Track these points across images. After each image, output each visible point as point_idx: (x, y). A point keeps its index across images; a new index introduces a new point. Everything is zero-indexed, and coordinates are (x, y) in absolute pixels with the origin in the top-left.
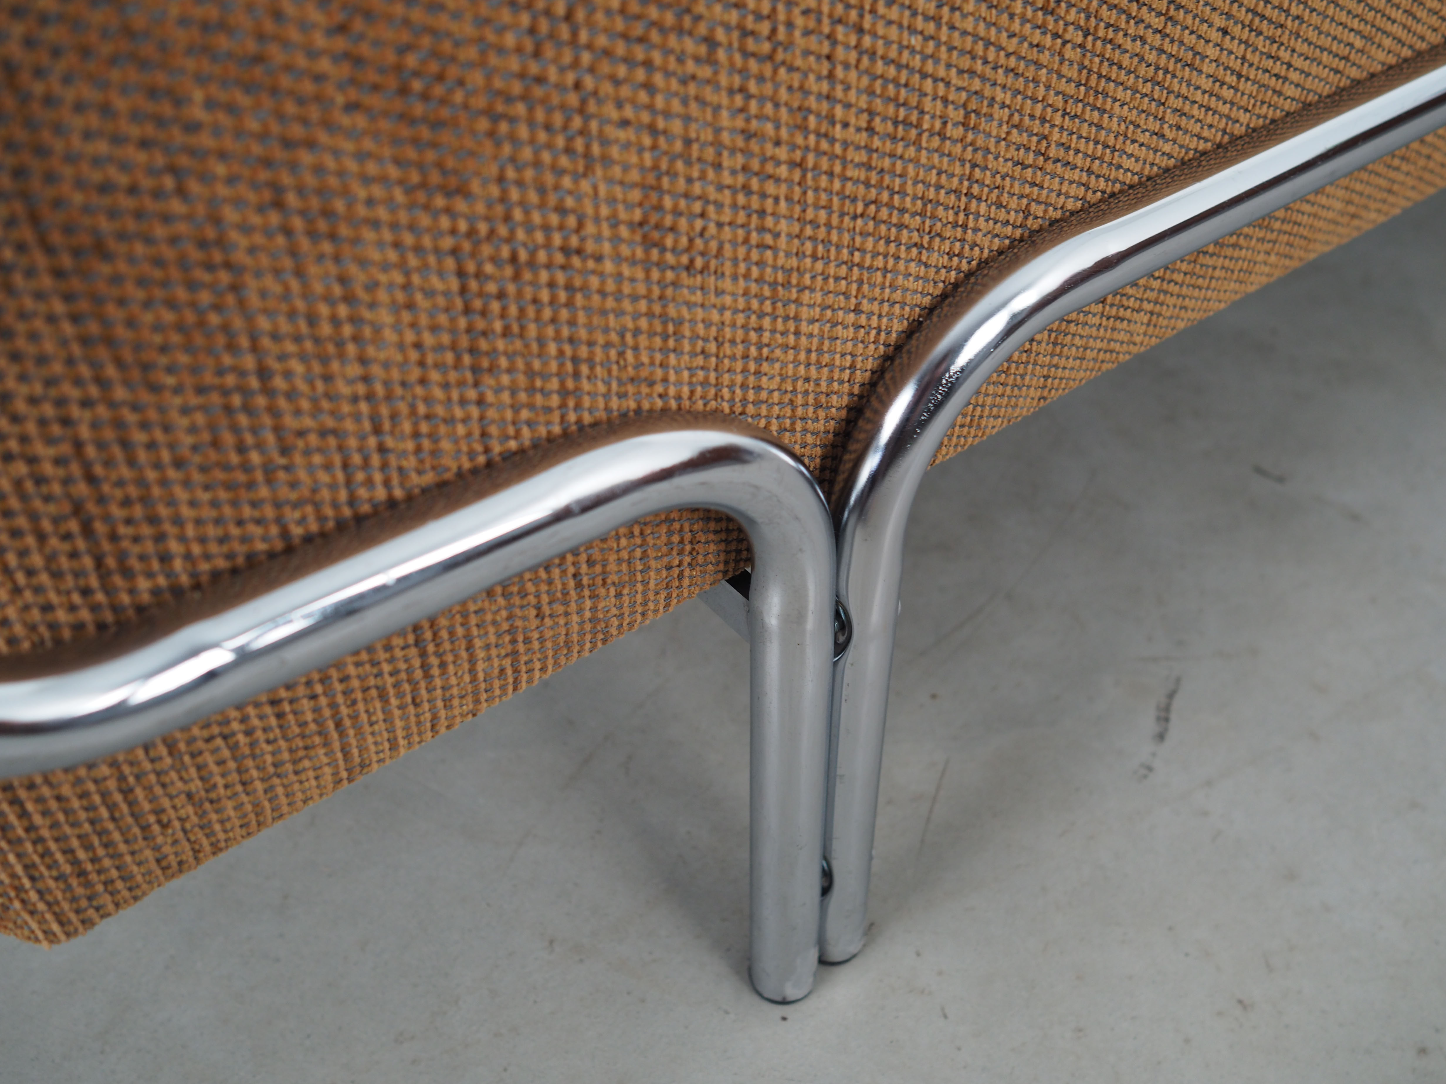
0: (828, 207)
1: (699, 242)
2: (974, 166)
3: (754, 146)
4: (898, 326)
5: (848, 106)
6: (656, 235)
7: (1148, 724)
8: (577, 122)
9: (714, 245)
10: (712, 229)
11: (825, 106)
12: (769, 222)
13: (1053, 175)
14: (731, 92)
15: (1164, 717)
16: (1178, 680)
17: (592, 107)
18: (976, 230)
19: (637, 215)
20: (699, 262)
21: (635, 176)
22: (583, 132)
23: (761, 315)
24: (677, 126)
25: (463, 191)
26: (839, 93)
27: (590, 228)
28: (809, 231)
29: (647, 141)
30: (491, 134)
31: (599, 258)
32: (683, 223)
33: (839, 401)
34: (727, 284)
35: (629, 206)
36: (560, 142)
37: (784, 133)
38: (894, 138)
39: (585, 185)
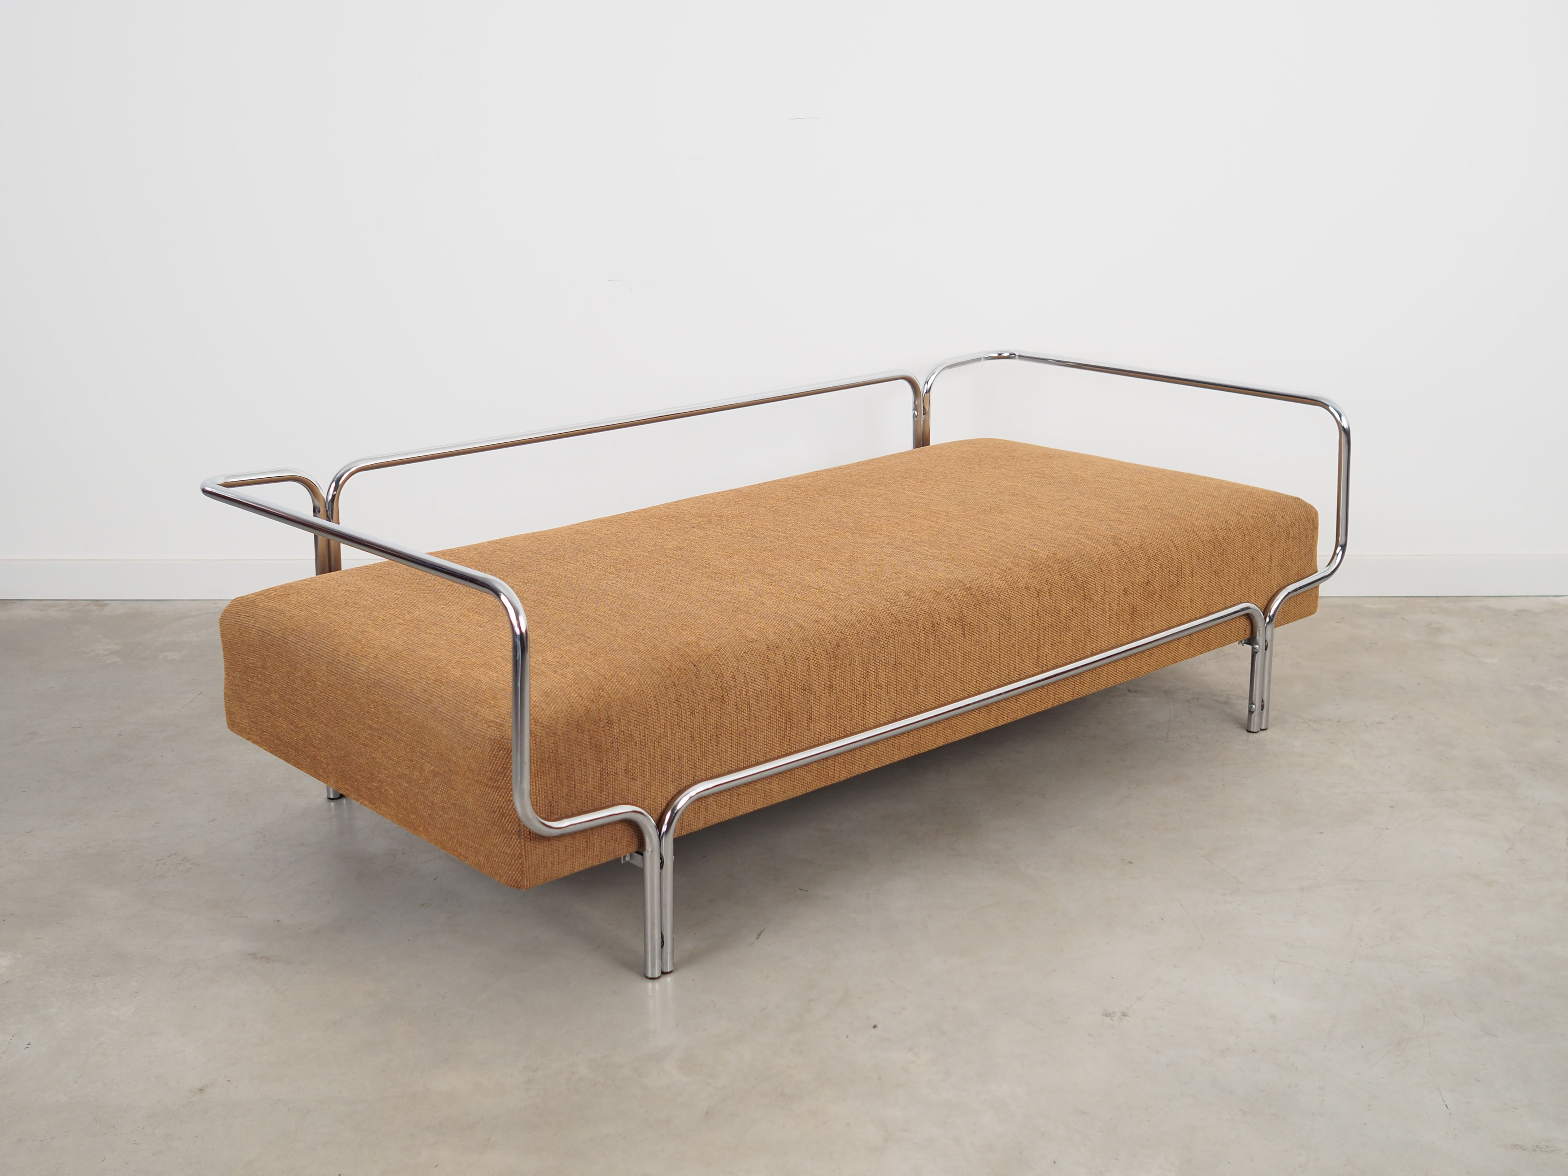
0: (655, 771)
1: (634, 774)
2: (681, 767)
3: (643, 759)
4: (670, 798)
5: (657, 754)
6: (628, 772)
7: (755, 936)
8: (617, 753)
9: (636, 775)
10: (636, 773)
11: (654, 754)
12: (645, 772)
13: (698, 771)
14: (639, 750)
15: (759, 935)
16: (765, 929)
17: (619, 751)
18: (684, 780)
19: (625, 768)
20: (634, 778)
21: (625, 762)
22: (618, 755)
23: (644, 790)
24: (631, 755)
25: (602, 762)
26: (656, 752)
27: (618, 770)
28: (652, 775)
29: (627, 757)
30: (606, 754)
31: (619, 775)
32: (632, 771)
33: (659, 811)
34: (638, 783)
35: (624, 767)
36: (615, 756)
37: (647, 758)
38: (666, 760)
39: (618, 763)
